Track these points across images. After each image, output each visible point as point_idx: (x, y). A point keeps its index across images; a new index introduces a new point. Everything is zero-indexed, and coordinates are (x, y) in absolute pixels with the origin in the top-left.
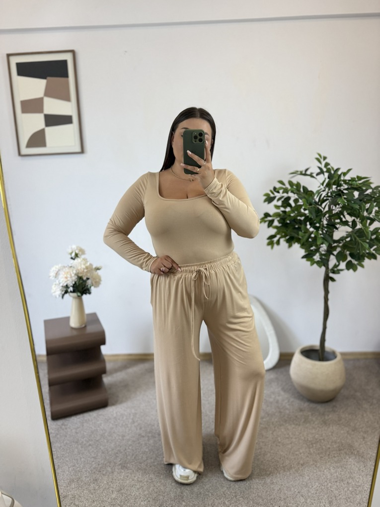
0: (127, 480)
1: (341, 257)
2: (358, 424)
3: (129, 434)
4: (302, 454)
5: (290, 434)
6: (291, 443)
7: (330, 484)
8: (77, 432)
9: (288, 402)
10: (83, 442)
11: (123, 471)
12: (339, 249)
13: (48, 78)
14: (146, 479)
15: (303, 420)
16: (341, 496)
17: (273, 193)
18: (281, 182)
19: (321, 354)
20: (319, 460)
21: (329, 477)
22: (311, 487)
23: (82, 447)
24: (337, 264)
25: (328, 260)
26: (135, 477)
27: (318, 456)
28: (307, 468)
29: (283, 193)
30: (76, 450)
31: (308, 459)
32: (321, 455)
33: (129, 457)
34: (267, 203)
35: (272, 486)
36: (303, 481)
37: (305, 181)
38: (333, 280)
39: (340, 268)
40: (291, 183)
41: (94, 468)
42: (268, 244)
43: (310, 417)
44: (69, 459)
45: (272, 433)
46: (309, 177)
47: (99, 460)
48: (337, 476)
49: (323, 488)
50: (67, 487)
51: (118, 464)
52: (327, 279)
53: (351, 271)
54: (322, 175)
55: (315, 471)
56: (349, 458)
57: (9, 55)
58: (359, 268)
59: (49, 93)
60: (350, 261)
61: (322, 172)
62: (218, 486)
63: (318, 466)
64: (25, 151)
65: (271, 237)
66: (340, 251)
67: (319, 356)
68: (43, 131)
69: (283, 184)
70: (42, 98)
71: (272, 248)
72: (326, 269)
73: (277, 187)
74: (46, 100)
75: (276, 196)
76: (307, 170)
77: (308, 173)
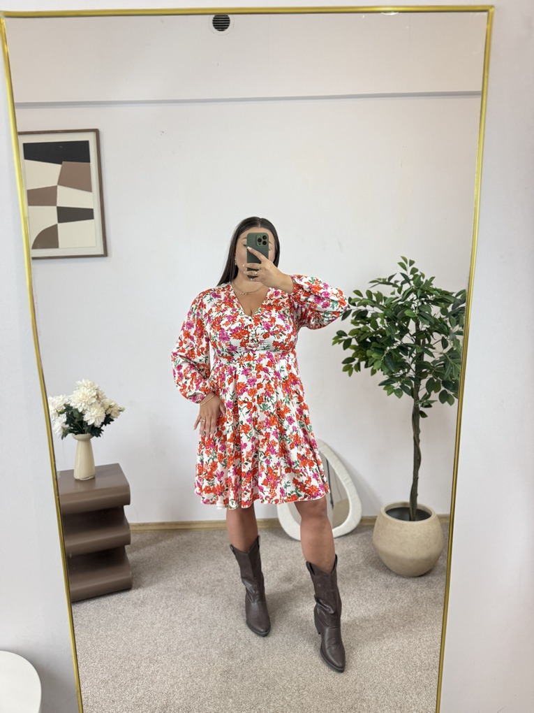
1: (431, 386)
3: (160, 622)
5: (372, 616)
7: (419, 673)
12: (430, 376)
13: (63, 162)
14: (181, 674)
18: (357, 292)
24: (427, 394)
25: (418, 391)
26: (167, 671)
29: (359, 305)
31: (393, 644)
33: (160, 649)
37: (387, 291)
38: (424, 415)
39: (429, 399)
40: (369, 293)
42: (345, 370)
45: (348, 616)
46: (391, 286)
48: (429, 664)
49: (410, 677)
52: (417, 415)
53: (446, 403)
54: (408, 284)
58: (455, 399)
60: (443, 391)
61: (407, 280)
62: (277, 679)
65: (348, 361)
66: (431, 379)
67: (410, 514)
68: (55, 226)
69: (361, 295)
70: (56, 187)
71: (350, 374)
72: (415, 401)
73: (353, 298)
74: (61, 189)
75: (351, 311)
76: (391, 278)
77: (392, 281)
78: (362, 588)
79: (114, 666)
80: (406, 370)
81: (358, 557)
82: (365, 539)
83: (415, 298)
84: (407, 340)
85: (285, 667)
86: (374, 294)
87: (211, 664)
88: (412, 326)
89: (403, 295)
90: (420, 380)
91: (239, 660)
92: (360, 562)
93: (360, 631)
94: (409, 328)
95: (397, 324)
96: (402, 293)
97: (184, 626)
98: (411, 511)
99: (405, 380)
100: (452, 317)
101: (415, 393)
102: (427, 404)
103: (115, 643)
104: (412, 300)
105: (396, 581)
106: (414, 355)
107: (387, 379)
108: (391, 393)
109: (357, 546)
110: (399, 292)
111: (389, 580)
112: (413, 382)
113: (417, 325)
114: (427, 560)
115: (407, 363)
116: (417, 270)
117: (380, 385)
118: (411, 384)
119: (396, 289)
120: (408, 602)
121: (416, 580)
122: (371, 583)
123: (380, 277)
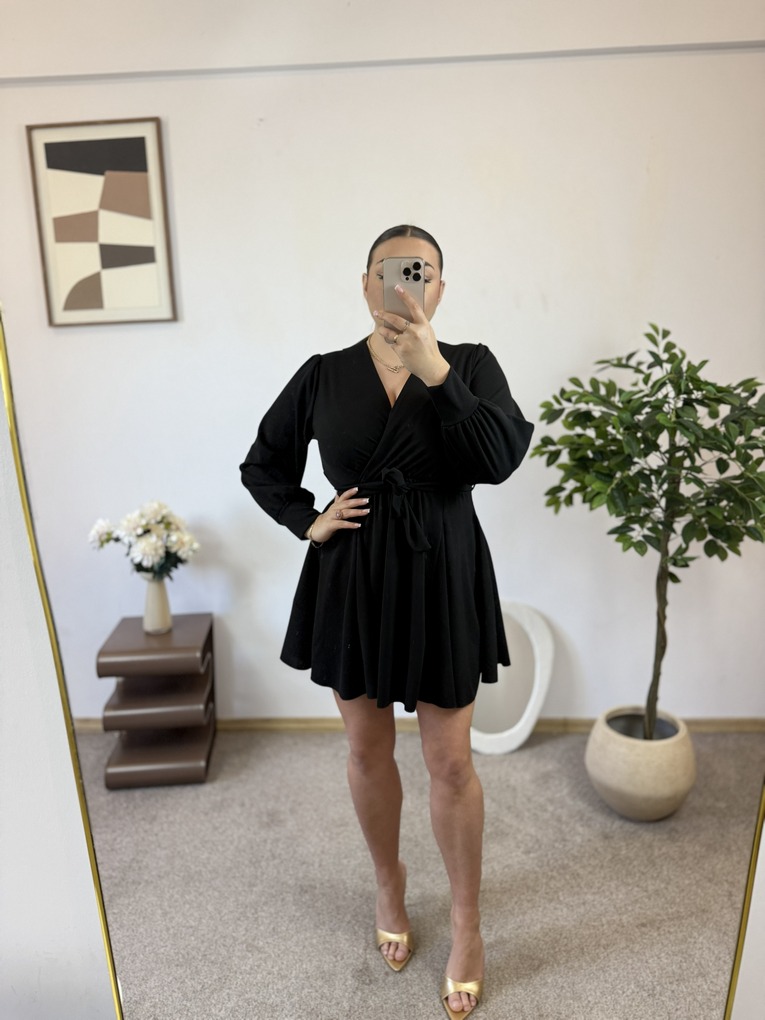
0: (258, 973)
1: (689, 533)
2: (719, 866)
3: (262, 881)
4: (605, 927)
5: (582, 885)
6: (584, 904)
8: (162, 874)
9: (581, 819)
10: (172, 896)
11: (250, 955)
12: (688, 518)
13: (108, 173)
14: (294, 972)
15: (609, 857)
16: (679, 1013)
17: (559, 403)
18: (576, 381)
19: (647, 726)
20: (639, 940)
21: (657, 974)
22: (621, 992)
23: (170, 907)
24: (684, 546)
25: (667, 539)
27: (637, 930)
28: (614, 955)
29: (577, 401)
30: (159, 911)
31: (616, 935)
32: (643, 929)
34: (545, 422)
35: (544, 990)
36: (606, 981)
37: (626, 380)
38: (675, 579)
39: (688, 554)
40: (594, 383)
41: (193, 949)
42: (549, 504)
43: (624, 852)
44: (146, 930)
45: (547, 884)
46: (631, 371)
47: (202, 932)
50: (141, 985)
51: (240, 941)
52: (664, 578)
53: (716, 558)
54: (659, 368)
55: (630, 961)
56: (700, 935)
57: (30, 129)
58: (730, 554)
59: (108, 202)
60: (710, 541)
61: (658, 362)
63: (636, 950)
64: (61, 316)
65: (554, 492)
66: (690, 521)
67: (644, 728)
68: (98, 276)
69: (581, 385)
71: (557, 511)
72: (662, 557)
73: (567, 389)
74: (104, 216)
75: (562, 410)
76: (630, 356)
77: (633, 362)
78: (568, 837)
79: (194, 953)
81: (560, 785)
83: (672, 394)
84: (654, 461)
86: (604, 384)
87: (339, 958)
88: (663, 440)
89: (653, 387)
90: (672, 523)
92: (565, 791)
93: (565, 910)
94: (659, 443)
95: (639, 435)
96: (650, 383)
97: (299, 890)
98: (645, 722)
100: (733, 425)
101: (662, 544)
102: (683, 563)
103: (196, 914)
104: (666, 396)
105: (621, 827)
106: (665, 486)
107: (620, 524)
108: (629, 547)
109: (559, 766)
110: (646, 381)
111: (609, 825)
112: (660, 527)
113: (672, 438)
114: (669, 799)
115: (653, 498)
116: (674, 346)
117: (612, 532)
118: (658, 531)
119: (641, 377)
120: (639, 865)
121: (651, 826)
122: (580, 829)
123: (613, 356)
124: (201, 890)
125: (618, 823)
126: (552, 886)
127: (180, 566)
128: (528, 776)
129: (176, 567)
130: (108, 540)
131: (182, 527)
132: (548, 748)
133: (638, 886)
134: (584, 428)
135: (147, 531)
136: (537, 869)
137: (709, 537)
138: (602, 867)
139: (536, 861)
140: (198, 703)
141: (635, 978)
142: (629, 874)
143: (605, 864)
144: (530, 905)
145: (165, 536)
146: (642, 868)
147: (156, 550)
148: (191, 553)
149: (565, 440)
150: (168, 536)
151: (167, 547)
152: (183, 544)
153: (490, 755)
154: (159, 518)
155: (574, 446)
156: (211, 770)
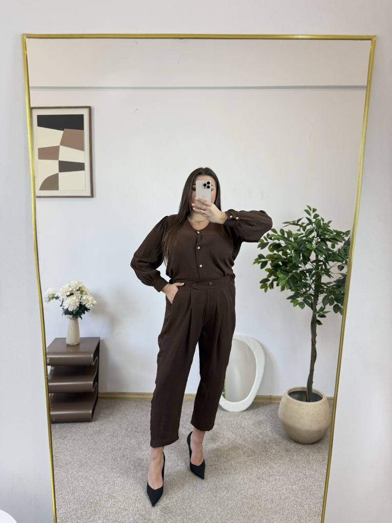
1: (326, 301)
6: (275, 480)
7: (308, 518)
9: (276, 442)
10: (73, 473)
12: (325, 294)
13: (65, 129)
14: (131, 508)
17: (267, 240)
18: (274, 230)
24: (323, 307)
25: (316, 305)
29: (275, 239)
33: (116, 488)
34: (260, 248)
37: (294, 229)
38: (320, 323)
39: (325, 310)
40: (282, 231)
41: (82, 496)
42: (262, 287)
43: (295, 457)
47: (87, 489)
51: (105, 493)
52: (315, 322)
53: (339, 313)
54: (311, 226)
55: (295, 506)
57: (31, 109)
60: (336, 305)
61: (310, 223)
62: (201, 516)
64: (38, 193)
65: (264, 281)
66: (326, 296)
67: (306, 397)
68: (57, 175)
69: (276, 232)
70: (59, 147)
71: (266, 291)
72: (314, 312)
73: (270, 234)
74: (62, 148)
75: (268, 243)
76: (299, 220)
77: (300, 223)
78: (268, 450)
80: (308, 289)
81: (266, 426)
82: (273, 413)
83: (316, 236)
84: (309, 266)
85: (208, 507)
86: (286, 232)
88: (313, 257)
89: (307, 232)
90: (318, 296)
91: (174, 500)
92: (268, 430)
93: (265, 483)
94: (310, 258)
95: (301, 255)
96: (306, 230)
97: (135, 471)
98: (307, 394)
99: (307, 297)
101: (314, 306)
102: (322, 315)
103: (84, 481)
104: (313, 237)
105: (295, 446)
106: (314, 278)
107: (293, 295)
108: (296, 305)
109: (266, 418)
110: (304, 230)
111: (289, 445)
112: (313, 298)
113: (317, 256)
114: (317, 432)
115: (309, 284)
116: (318, 216)
117: (289, 298)
118: (311, 299)
119: (301, 229)
120: (302, 463)
121: (309, 446)
122: (275, 447)
123: (291, 220)
124: (87, 470)
125: (293, 444)
126: (259, 471)
127: (86, 312)
128: (251, 422)
129: (84, 313)
130: (53, 298)
131: (89, 293)
132: (261, 410)
133: (301, 473)
134: (278, 251)
135: (72, 294)
136: (252, 464)
137: (335, 303)
138: (284, 463)
139: (252, 461)
140: (90, 381)
141: (298, 514)
142: (297, 467)
143: (286, 463)
144: (249, 480)
145: (80, 297)
146: (304, 465)
147: (75, 303)
148: (92, 305)
149: (269, 257)
150: (82, 297)
151: (80, 302)
152: (88, 301)
153: (233, 412)
154: (78, 288)
155: (273, 259)
156: (94, 416)
